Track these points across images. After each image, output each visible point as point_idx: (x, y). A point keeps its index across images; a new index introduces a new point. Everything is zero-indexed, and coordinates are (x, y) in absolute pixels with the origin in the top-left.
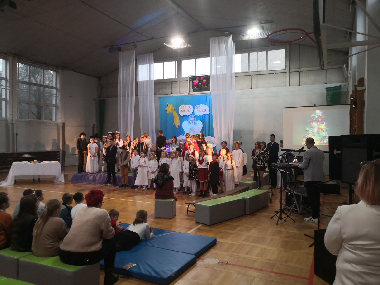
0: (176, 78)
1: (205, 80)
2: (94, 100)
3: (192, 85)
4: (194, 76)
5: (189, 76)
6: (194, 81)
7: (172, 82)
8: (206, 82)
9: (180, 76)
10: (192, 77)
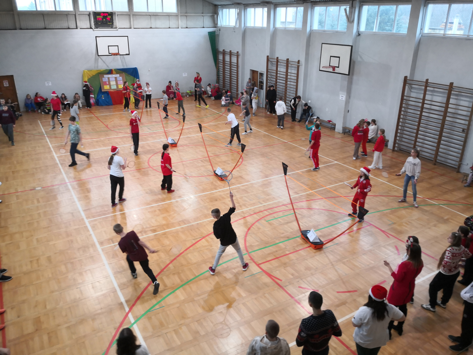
0: (73, 10)
6: (98, 17)
7: (68, 14)
8: (109, 19)
9: (78, 9)
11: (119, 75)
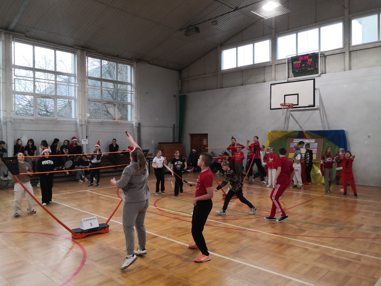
0: (271, 61)
1: (310, 60)
2: (175, 96)
3: (292, 68)
4: (295, 55)
5: (288, 57)
6: (295, 63)
7: (265, 66)
8: (311, 62)
9: (275, 58)
10: (292, 57)
11: (314, 140)
